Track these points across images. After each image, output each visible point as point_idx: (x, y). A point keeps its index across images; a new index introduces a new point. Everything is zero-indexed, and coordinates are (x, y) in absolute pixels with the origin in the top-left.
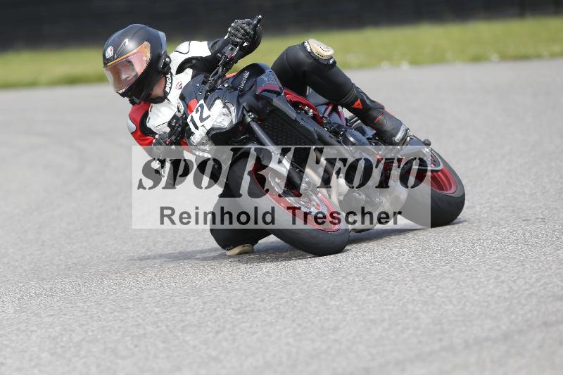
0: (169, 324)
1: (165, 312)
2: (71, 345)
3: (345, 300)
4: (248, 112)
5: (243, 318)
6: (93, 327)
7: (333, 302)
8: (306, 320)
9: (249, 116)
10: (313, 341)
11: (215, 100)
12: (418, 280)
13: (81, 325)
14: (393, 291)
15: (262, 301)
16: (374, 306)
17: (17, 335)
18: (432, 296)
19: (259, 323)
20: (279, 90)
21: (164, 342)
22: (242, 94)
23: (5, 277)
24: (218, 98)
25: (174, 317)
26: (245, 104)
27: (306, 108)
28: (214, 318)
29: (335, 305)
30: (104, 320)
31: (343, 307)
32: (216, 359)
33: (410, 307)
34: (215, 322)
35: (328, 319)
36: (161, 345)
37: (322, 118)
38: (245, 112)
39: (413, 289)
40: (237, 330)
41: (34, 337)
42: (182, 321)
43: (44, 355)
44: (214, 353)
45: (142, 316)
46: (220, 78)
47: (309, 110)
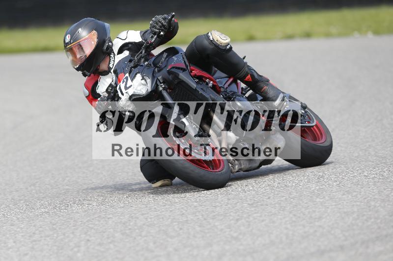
0: (204, 213)
1: (201, 206)
2: (136, 228)
3: (327, 198)
4: (161, 83)
5: (255, 210)
6: (151, 215)
7: (318, 200)
8: (299, 212)
9: (161, 86)
10: (304, 226)
11: (136, 74)
12: (378, 184)
13: (143, 214)
14: (360, 192)
15: (269, 198)
16: (347, 203)
17: (99, 221)
18: (388, 196)
19: (266, 214)
20: (185, 67)
21: (200, 226)
23: (91, 180)
24: (139, 73)
25: (207, 208)
27: (207, 80)
28: (235, 210)
29: (319, 202)
30: (159, 211)
31: (325, 203)
32: (236, 239)
33: (373, 203)
34: (236, 213)
35: (314, 212)
36: (198, 229)
37: (220, 88)
38: (158, 83)
39: (375, 191)
40: (251, 219)
41: (110, 222)
42: (213, 212)
43: (116, 235)
44: (235, 235)
45: (185, 208)
46: (143, 57)
47: (210, 82)
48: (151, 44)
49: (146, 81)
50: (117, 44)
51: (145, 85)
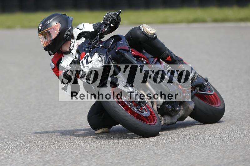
4: (112, 60)
9: (112, 62)
11: (95, 53)
20: (128, 49)
22: (109, 50)
24: (97, 52)
26: (110, 56)
27: (143, 59)
38: (110, 60)
46: (98, 42)
47: (144, 60)
48: (104, 32)
49: (101, 58)
50: (76, 32)
51: (101, 61)
